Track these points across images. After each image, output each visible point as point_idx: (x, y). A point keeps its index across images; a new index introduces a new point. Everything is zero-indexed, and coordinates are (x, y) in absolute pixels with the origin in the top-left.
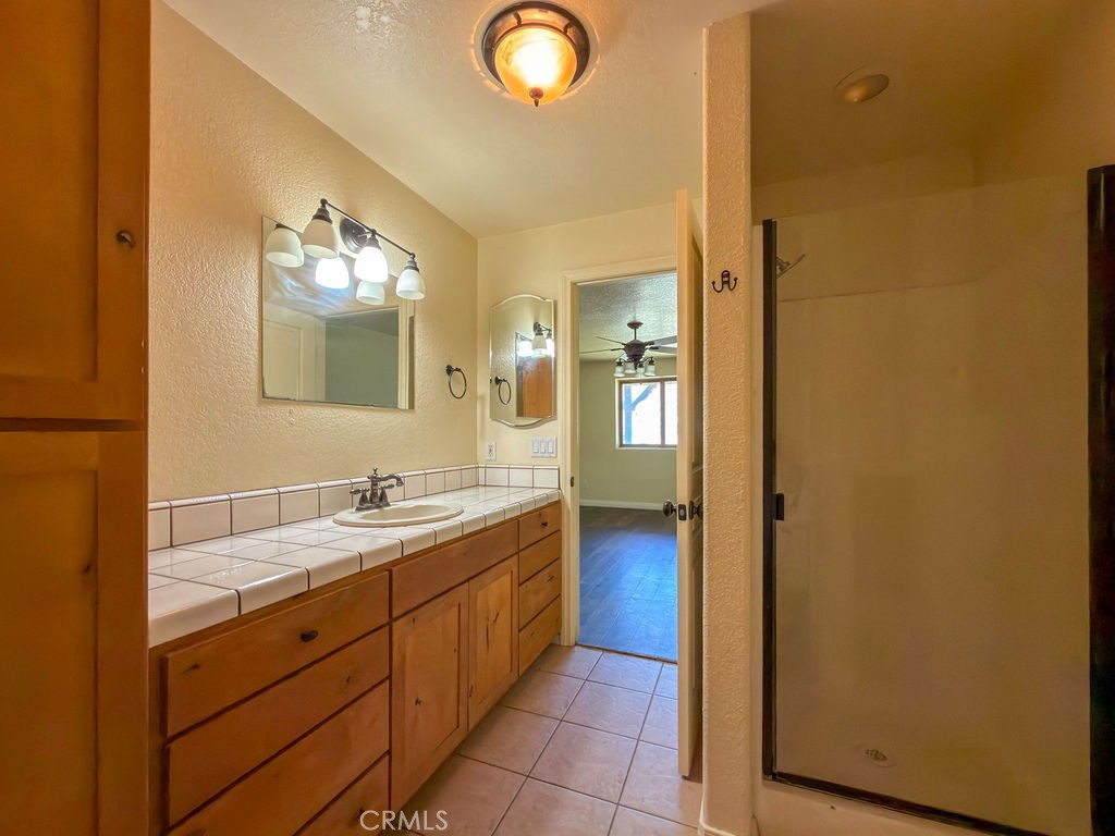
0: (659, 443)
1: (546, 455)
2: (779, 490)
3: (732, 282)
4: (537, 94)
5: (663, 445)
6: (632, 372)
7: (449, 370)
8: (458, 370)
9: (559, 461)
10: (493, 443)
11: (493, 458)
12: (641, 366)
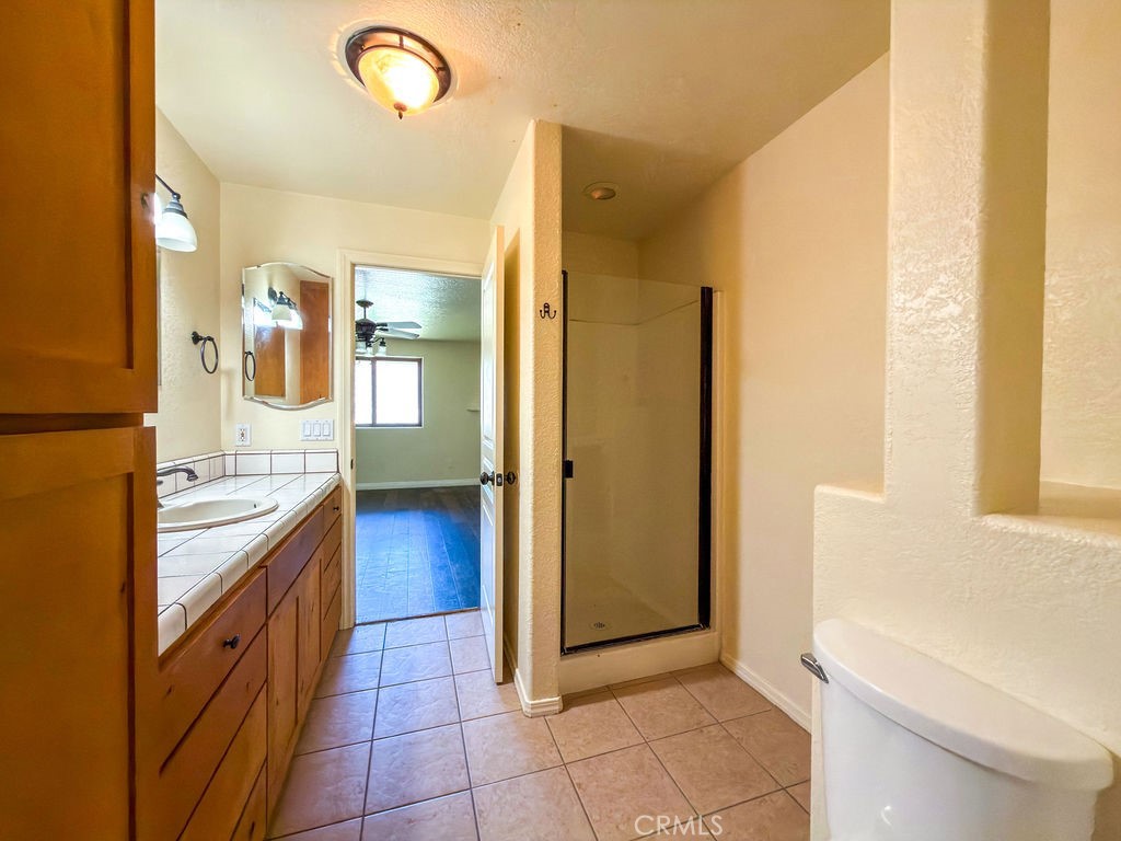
0: (370, 422)
1: (322, 438)
2: (568, 458)
3: (552, 315)
4: (400, 108)
5: (374, 425)
6: (362, 350)
7: (196, 338)
8: (210, 339)
9: (337, 444)
10: (247, 426)
11: (248, 443)
12: (370, 346)
